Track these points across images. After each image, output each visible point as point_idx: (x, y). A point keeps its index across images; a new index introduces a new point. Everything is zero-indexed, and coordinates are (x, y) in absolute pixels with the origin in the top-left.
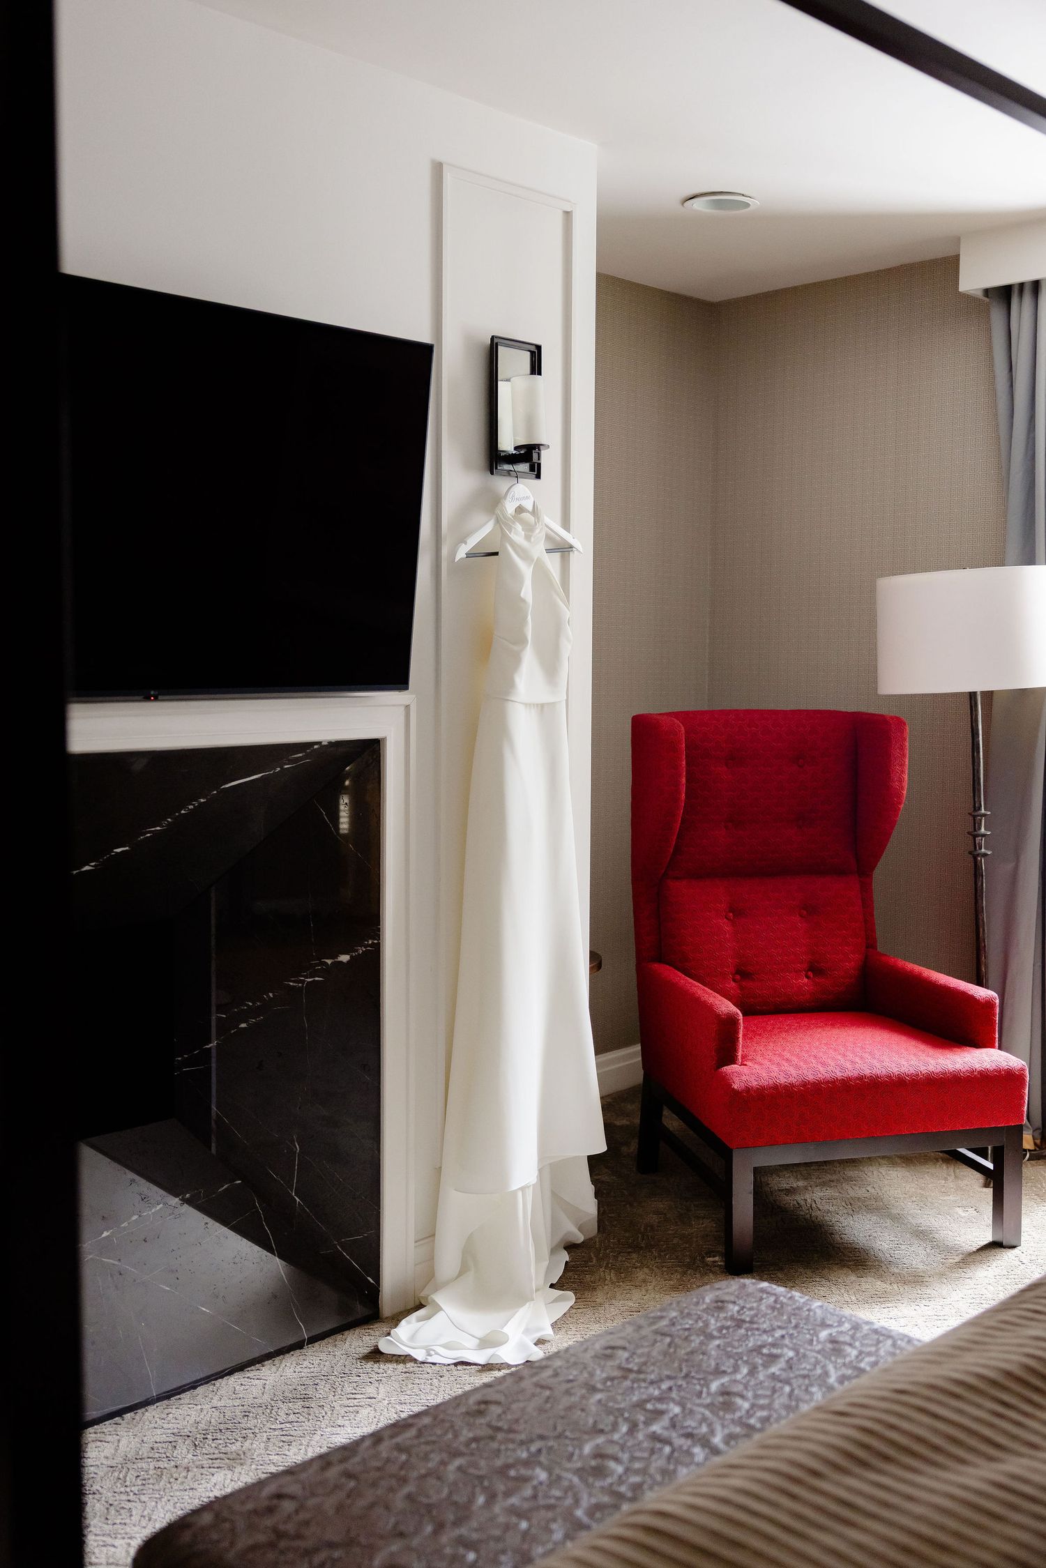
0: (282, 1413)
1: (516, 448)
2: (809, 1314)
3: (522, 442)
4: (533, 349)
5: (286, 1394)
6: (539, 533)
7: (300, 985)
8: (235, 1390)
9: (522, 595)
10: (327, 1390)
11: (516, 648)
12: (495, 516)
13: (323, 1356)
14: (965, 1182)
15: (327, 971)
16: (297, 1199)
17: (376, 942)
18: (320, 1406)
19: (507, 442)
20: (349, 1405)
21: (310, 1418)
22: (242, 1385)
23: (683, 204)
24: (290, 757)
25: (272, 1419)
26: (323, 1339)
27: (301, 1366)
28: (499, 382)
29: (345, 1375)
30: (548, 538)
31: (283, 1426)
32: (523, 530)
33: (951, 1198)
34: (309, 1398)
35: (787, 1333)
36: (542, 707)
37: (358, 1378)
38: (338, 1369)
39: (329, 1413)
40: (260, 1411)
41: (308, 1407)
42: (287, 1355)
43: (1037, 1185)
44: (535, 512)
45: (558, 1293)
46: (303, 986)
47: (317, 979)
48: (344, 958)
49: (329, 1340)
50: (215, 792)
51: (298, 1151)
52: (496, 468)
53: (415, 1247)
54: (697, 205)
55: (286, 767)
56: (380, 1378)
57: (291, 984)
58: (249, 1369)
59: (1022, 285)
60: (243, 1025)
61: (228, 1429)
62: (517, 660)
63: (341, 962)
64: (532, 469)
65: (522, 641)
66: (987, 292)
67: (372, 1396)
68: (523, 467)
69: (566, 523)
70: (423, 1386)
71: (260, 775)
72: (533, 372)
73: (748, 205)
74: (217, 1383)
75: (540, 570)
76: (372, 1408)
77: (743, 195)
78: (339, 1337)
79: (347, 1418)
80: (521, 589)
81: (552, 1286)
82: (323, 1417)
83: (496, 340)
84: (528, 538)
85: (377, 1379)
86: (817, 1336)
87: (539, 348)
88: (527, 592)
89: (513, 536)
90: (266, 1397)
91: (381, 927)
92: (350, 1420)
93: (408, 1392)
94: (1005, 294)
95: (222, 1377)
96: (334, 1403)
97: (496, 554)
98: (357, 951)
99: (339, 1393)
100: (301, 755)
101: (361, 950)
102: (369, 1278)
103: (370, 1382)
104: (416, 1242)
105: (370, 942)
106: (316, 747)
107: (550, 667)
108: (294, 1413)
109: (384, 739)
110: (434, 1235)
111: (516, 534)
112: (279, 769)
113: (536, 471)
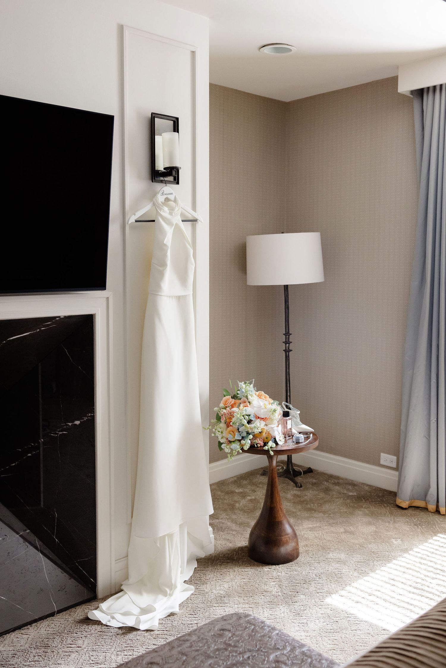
0: (32, 655)
1: (165, 169)
2: (269, 639)
3: (167, 165)
4: (174, 119)
5: (38, 644)
6: (178, 211)
7: (56, 435)
8: (13, 641)
9: (165, 242)
10: (58, 641)
11: (161, 269)
12: (152, 202)
13: (62, 621)
14: (398, 524)
15: (68, 429)
16: (56, 540)
17: (92, 415)
18: (52, 651)
19: (160, 166)
20: (67, 651)
21: (46, 658)
22: (17, 638)
23: (259, 50)
24: (44, 324)
25: (26, 659)
26: (65, 611)
27: (50, 627)
28: (156, 136)
29: (70, 633)
30: (182, 215)
31: (30, 663)
32: (168, 210)
33: (390, 533)
34: (48, 646)
35: (252, 655)
36: (179, 298)
37: (76, 635)
38: (67, 629)
39: (55, 657)
40: (21, 653)
41: (46, 652)
42: (45, 620)
43: (433, 526)
44: (175, 201)
45: (187, 586)
46: (58, 436)
47: (64, 432)
48: (77, 422)
49: (68, 611)
50: (5, 342)
51: (56, 517)
52: (155, 179)
53: (115, 563)
54: (266, 50)
55: (42, 329)
56: (87, 635)
57: (52, 435)
58: (24, 628)
59: (428, 88)
60: (29, 455)
61: (2, 665)
62: (162, 274)
63: (76, 425)
64: (175, 179)
65: (164, 265)
66: (412, 92)
67: (80, 646)
68: (171, 178)
69: (194, 208)
70: (107, 640)
71: (29, 333)
72: (174, 131)
73: (290, 50)
74: (5, 636)
75: (177, 230)
76: (78, 653)
77: (288, 45)
78: (73, 609)
79: (64, 659)
80: (165, 239)
81: (185, 582)
82: (52, 658)
83: (153, 115)
84: (171, 214)
85: (85, 635)
86: (268, 658)
87: (177, 119)
88: (168, 240)
89: (162, 213)
90: (27, 646)
91: (95, 407)
92: (65, 660)
93: (99, 644)
94: (420, 93)
95: (9, 633)
96: (60, 649)
97: (154, 221)
98: (83, 419)
99: (64, 643)
100: (50, 323)
101: (85, 418)
102: (91, 579)
103: (81, 637)
104: (115, 561)
105: (90, 415)
106: (57, 319)
107: (183, 277)
108: (38, 656)
109: (95, 314)
110: (128, 556)
111: (164, 211)
112: (39, 330)
113: (177, 181)
